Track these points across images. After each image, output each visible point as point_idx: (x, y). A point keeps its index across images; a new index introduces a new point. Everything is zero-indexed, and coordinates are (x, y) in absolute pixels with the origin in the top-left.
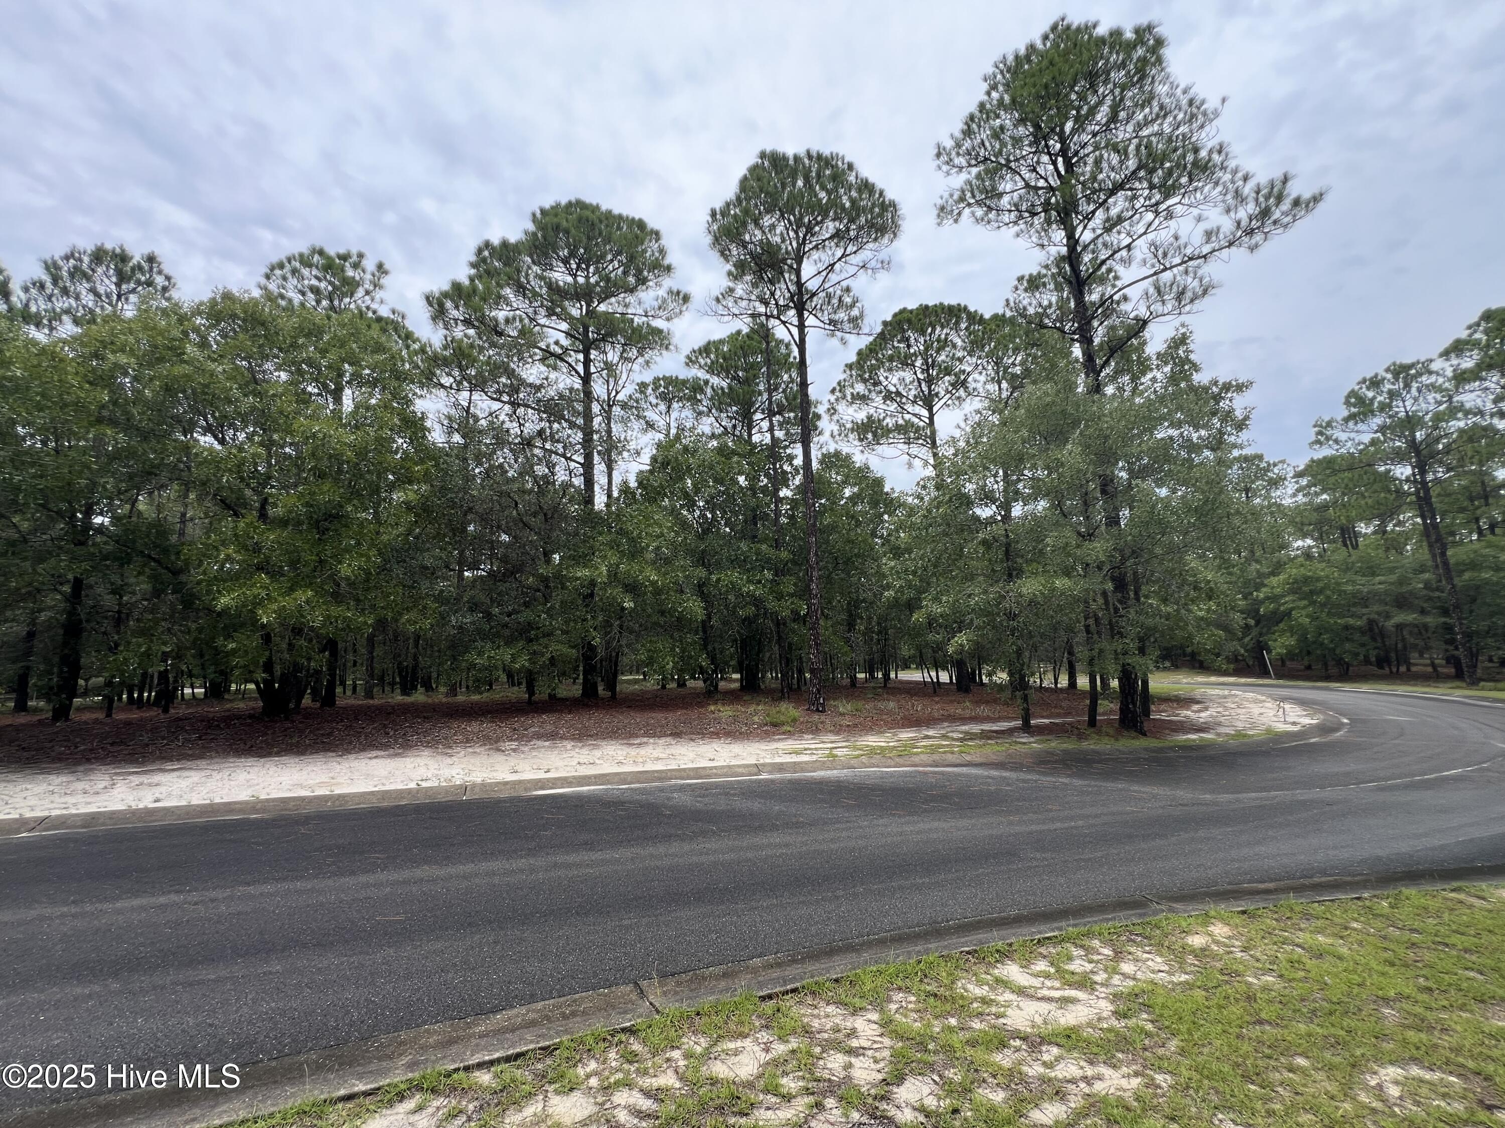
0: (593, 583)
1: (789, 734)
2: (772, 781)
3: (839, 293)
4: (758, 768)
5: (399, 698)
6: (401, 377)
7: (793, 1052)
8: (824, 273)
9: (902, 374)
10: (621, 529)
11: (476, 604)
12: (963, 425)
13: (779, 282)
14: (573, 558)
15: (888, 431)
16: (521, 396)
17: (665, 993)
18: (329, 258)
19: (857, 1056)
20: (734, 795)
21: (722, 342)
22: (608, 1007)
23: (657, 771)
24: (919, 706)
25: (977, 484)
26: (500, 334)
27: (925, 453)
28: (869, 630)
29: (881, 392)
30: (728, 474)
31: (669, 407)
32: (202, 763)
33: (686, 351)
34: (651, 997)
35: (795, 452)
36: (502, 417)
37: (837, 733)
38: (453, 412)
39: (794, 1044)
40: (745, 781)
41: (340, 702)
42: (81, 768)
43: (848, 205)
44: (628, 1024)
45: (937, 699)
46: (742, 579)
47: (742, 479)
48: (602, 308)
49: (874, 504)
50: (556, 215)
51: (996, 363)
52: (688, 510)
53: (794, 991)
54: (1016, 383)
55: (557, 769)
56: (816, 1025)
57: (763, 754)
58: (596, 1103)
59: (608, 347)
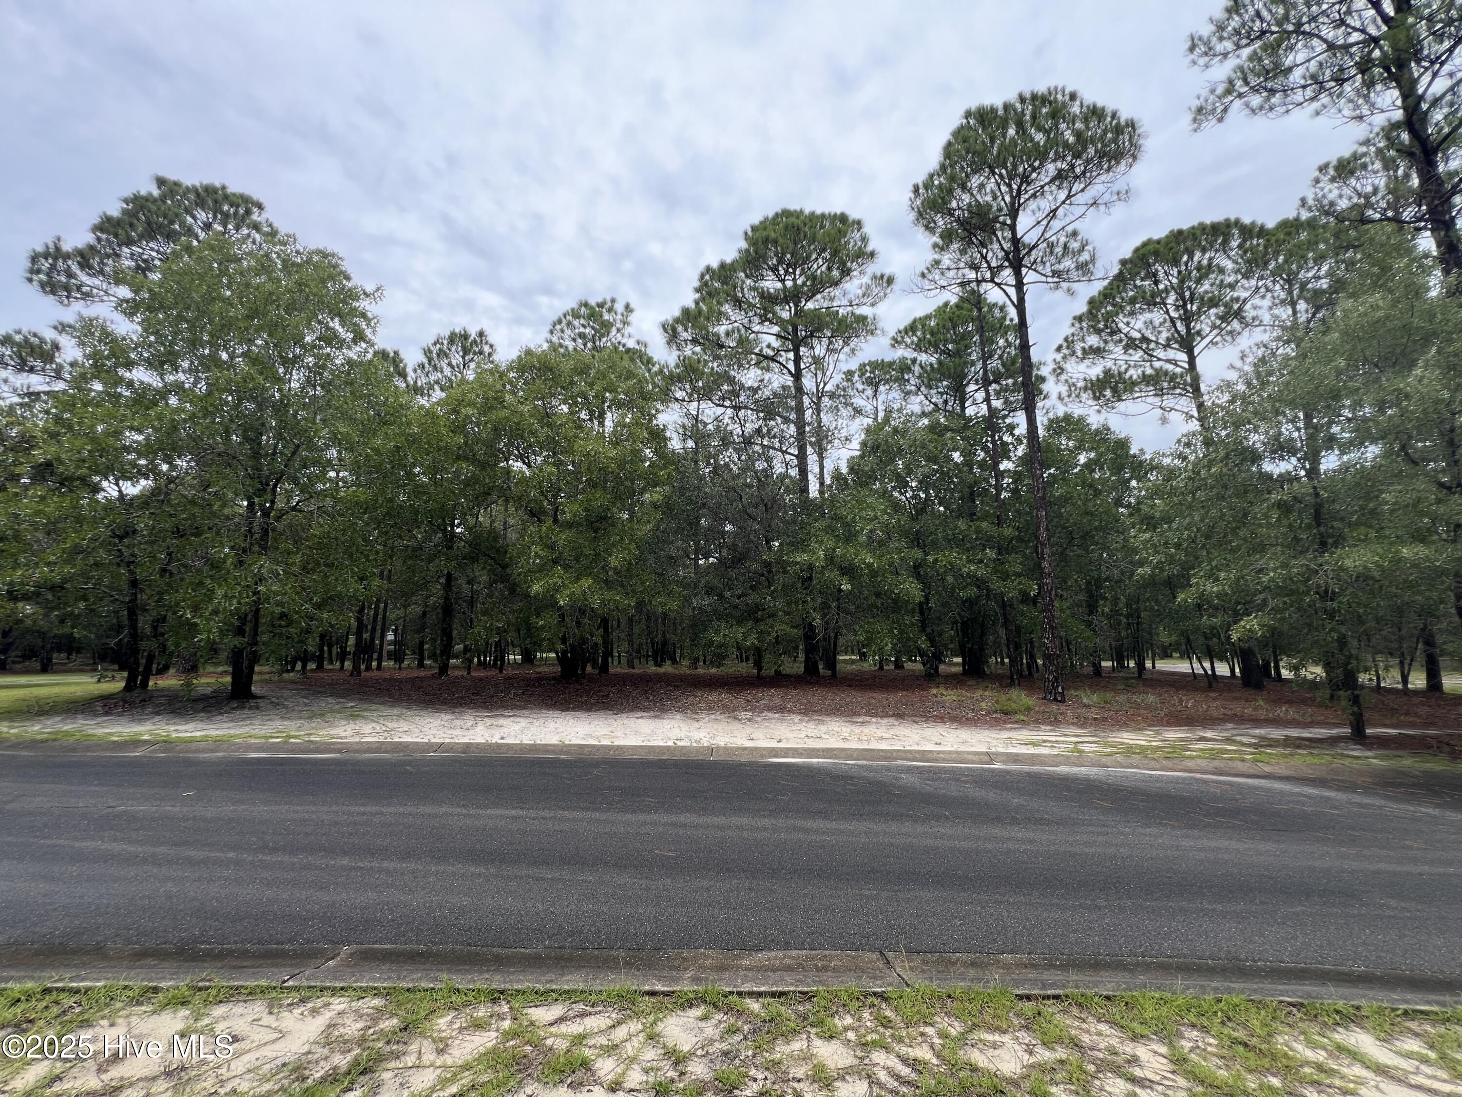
0: (811, 567)
1: (1024, 724)
2: (1008, 772)
3: (1063, 239)
4: (991, 757)
5: (653, 669)
6: (646, 397)
7: (1062, 1062)
8: (1045, 222)
9: (1148, 316)
10: (835, 514)
11: (711, 588)
12: (1238, 364)
13: (991, 243)
14: (791, 544)
15: (1131, 386)
16: (742, 399)
17: (911, 968)
18: (592, 308)
19: (1143, 1087)
20: (966, 782)
21: (928, 317)
22: (858, 970)
23: (882, 750)
24: (1190, 702)
25: (1267, 433)
26: (722, 346)
27: (1187, 404)
28: (1115, 612)
29: (1121, 341)
30: (941, 451)
31: (876, 391)
32: (526, 712)
33: (892, 333)
34: (898, 970)
35: (1016, 421)
36: (726, 420)
37: (1082, 726)
38: (686, 421)
39: (1061, 1053)
40: (978, 769)
41: (612, 671)
42: (457, 710)
43: (1071, 140)
44: (879, 990)
45: (1213, 695)
46: (961, 559)
47: (957, 456)
48: (810, 305)
49: (1118, 469)
50: (765, 229)
51: (1289, 281)
52: (900, 492)
53: (1056, 997)
54: (1318, 300)
55: (787, 739)
56: (1087, 1041)
57: (995, 742)
58: (856, 1056)
59: (815, 342)
